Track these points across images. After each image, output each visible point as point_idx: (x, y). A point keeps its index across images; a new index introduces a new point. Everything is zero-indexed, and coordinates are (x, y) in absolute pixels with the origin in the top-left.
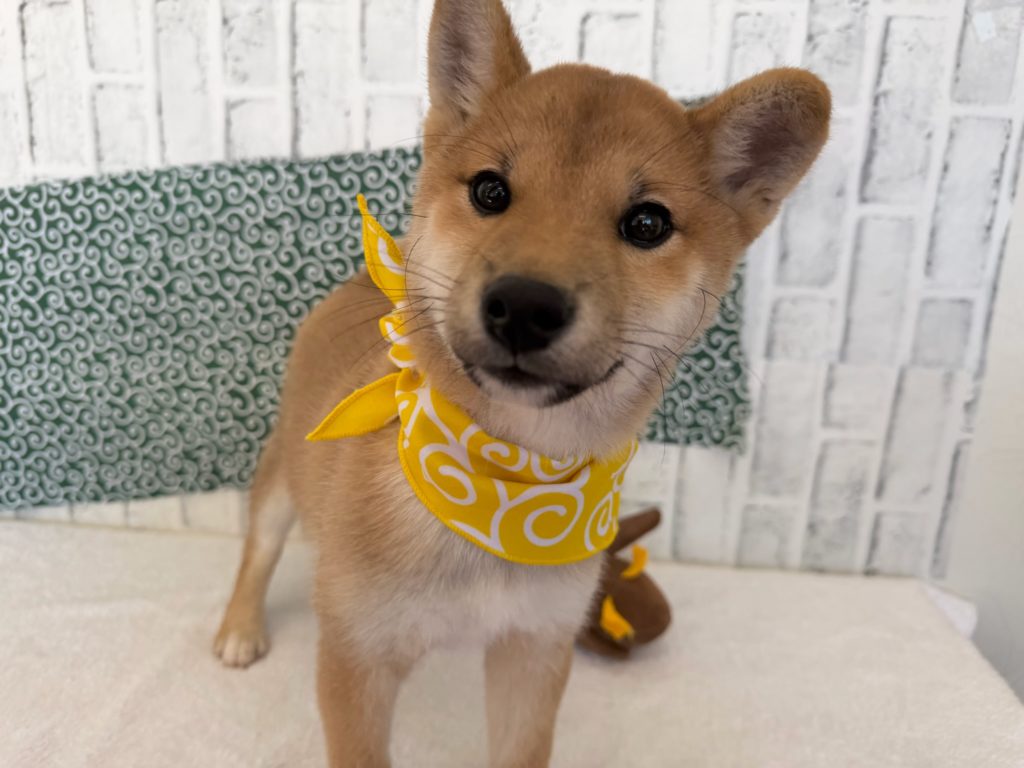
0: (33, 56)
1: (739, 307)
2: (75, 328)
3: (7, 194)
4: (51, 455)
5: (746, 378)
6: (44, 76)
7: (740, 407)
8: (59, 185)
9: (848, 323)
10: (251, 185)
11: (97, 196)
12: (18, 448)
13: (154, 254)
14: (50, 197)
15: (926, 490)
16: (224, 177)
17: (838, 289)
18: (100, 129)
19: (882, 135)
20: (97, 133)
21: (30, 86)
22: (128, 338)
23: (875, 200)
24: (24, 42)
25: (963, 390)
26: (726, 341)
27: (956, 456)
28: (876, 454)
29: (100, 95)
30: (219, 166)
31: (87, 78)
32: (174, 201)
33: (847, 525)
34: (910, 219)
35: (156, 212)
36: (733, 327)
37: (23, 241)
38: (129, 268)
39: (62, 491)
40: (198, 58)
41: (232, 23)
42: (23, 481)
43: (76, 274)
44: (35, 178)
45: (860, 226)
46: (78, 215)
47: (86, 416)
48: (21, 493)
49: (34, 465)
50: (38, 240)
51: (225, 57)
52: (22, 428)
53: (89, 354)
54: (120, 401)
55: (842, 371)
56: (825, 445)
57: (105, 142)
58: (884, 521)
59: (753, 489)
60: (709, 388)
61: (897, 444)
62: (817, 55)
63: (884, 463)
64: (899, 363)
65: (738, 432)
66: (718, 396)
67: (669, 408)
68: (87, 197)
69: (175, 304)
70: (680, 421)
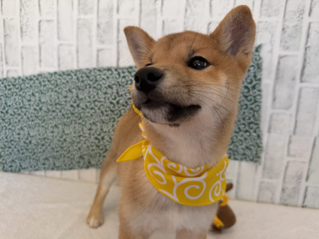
0: (42, 36)
1: (259, 116)
2: (50, 117)
3: (32, 77)
4: (41, 155)
5: (261, 139)
6: (45, 42)
7: (260, 149)
8: (48, 74)
9: (296, 122)
10: (104, 75)
11: (58, 77)
12: (31, 153)
13: (74, 95)
14: (45, 78)
16: (96, 72)
17: (293, 111)
18: (60, 58)
19: (308, 60)
21: (41, 45)
22: (65, 120)
23: (306, 81)
24: (40, 32)
26: (255, 127)
28: (306, 166)
29: (61, 47)
30: (95, 69)
31: (57, 42)
32: (81, 79)
33: (296, 190)
35: (75, 82)
36: (257, 122)
37: (36, 90)
38: (66, 99)
39: (43, 166)
40: (89, 36)
41: (100, 26)
42: (32, 163)
43: (51, 100)
44: (40, 72)
45: (300, 90)
46: (52, 83)
47: (51, 144)
48: (31, 167)
49: (36, 158)
50: (41, 90)
51: (98, 36)
52: (32, 147)
53: (53, 125)
54: (62, 139)
55: (294, 138)
56: (288, 163)
57: (61, 61)
58: (309, 189)
59: (263, 176)
60: (249, 142)
61: (313, 163)
62: (286, 35)
63: (309, 169)
64: (314, 136)
65: (258, 157)
66: (252, 145)
67: (235, 148)
68: (55, 77)
69: (80, 110)
70: (239, 153)
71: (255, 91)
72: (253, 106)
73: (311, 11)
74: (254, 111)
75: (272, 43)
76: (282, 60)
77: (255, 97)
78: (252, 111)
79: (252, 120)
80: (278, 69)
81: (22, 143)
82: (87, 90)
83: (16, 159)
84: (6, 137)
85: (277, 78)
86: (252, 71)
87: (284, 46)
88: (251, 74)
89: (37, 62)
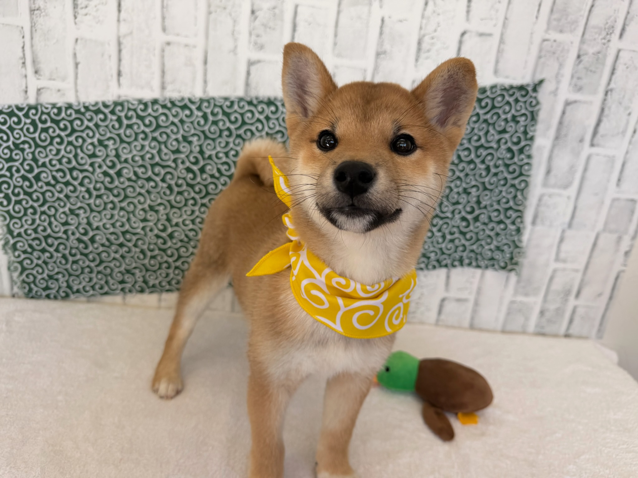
0: (124, 20)
1: (525, 198)
2: (138, 190)
3: (100, 106)
4: (115, 265)
5: (522, 234)
6: (131, 33)
7: (517, 250)
8: (136, 103)
9: (575, 208)
10: (260, 113)
11: (161, 111)
12: (94, 260)
13: (193, 149)
14: (129, 109)
15: (600, 295)
16: (243, 106)
17: (572, 191)
18: (165, 70)
19: (606, 112)
20: (163, 72)
21: (121, 39)
22: (172, 198)
23: (598, 145)
24: (119, 11)
25: (625, 245)
26: (514, 215)
27: (617, 278)
28: (579, 276)
29: (167, 49)
30: (241, 99)
31: (160, 38)
32: (211, 118)
33: (559, 312)
34: (614, 157)
35: (198, 123)
36: (520, 208)
37: (109, 135)
38: (177, 156)
39: (120, 286)
40: (233, 33)
41: (257, 13)
42: (95, 280)
43: (142, 157)
44: (119, 97)
45: (589, 158)
46: (147, 122)
47: (140, 242)
48: (93, 287)
49: (103, 271)
50: (119, 135)
51: (250, 34)
52: (97, 249)
53: (146, 206)
54: (164, 235)
55: (569, 233)
56: (555, 271)
57: (168, 78)
58: (578, 310)
59: (516, 292)
60: (502, 239)
61: (589, 272)
62: (581, 66)
63: (582, 281)
64: (596, 230)
65: (516, 264)
66: (506, 244)
67: (480, 249)
68: (154, 111)
69: (206, 179)
70: (485, 256)
71: (523, 156)
72: (516, 182)
73: (623, 30)
74: (517, 190)
75: (558, 77)
76: (569, 108)
77: (521, 166)
78: (512, 190)
79: (511, 203)
80: (561, 123)
81: (73, 242)
82: (223, 141)
83: (58, 273)
84: (35, 231)
85: (557, 138)
86: (522, 123)
87: (576, 85)
88: (520, 128)
89: (112, 76)
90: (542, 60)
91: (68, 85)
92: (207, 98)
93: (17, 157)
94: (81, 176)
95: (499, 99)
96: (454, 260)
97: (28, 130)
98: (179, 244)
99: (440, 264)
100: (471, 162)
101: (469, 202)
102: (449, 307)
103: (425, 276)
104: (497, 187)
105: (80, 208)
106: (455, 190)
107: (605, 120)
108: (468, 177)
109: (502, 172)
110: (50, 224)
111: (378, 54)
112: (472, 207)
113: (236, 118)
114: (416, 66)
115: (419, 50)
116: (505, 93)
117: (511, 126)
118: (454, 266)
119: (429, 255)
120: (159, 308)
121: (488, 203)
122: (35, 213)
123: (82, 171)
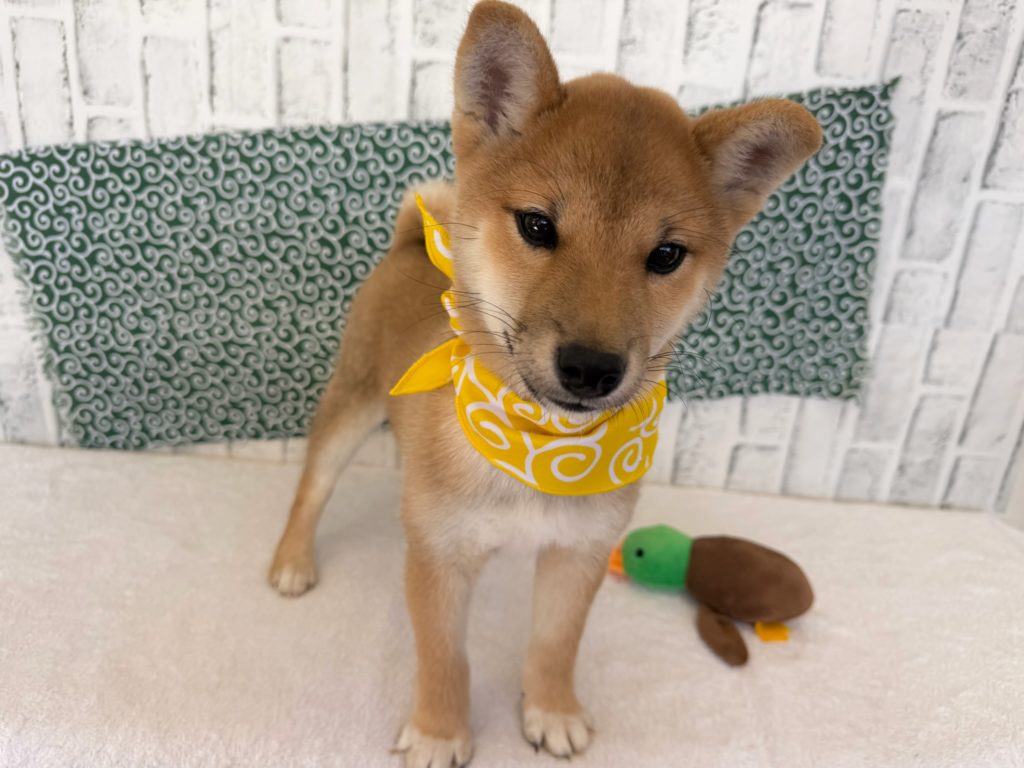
0: (218, 5)
1: (871, 277)
2: (246, 275)
3: (184, 143)
4: (214, 395)
5: (866, 339)
6: (228, 25)
7: (859, 364)
8: (239, 136)
9: (956, 293)
10: (435, 146)
11: (278, 148)
12: (180, 388)
13: (330, 208)
14: (229, 147)
15: (1000, 438)
16: (407, 137)
17: (952, 264)
18: (283, 82)
19: (1008, 129)
20: (280, 87)
21: (214, 36)
22: (299, 287)
23: (995, 186)
26: (853, 306)
28: (964, 408)
29: (286, 48)
30: (402, 126)
31: (273, 31)
32: (356, 157)
33: (931, 467)
35: (337, 166)
36: (862, 294)
37: (198, 189)
38: (305, 220)
39: (223, 429)
40: (388, 19)
42: (184, 420)
43: (251, 223)
44: (213, 128)
45: (979, 209)
46: (257, 166)
47: (251, 359)
48: (181, 431)
49: (197, 405)
50: (214, 189)
51: (415, 19)
52: (185, 369)
53: (259, 301)
54: (288, 346)
55: (945, 335)
56: (922, 399)
57: (288, 95)
58: (963, 463)
59: (857, 435)
60: (833, 347)
61: (982, 399)
62: (964, 53)
63: (970, 415)
64: (993, 330)
65: (857, 386)
66: (840, 355)
67: (797, 364)
68: (267, 149)
69: (350, 257)
70: (805, 376)
71: (865, 208)
72: (856, 250)
74: (857, 264)
75: (924, 72)
76: (944, 125)
77: (863, 225)
78: (849, 264)
79: (848, 287)
80: (930, 150)
81: (148, 360)
82: (376, 193)
83: (127, 409)
84: (92, 342)
85: (924, 175)
86: (864, 152)
87: (955, 85)
88: (860, 160)
89: (201, 95)
90: (897, 45)
91: (134, 112)
92: (348, 126)
93: (61, 228)
94: (158, 255)
95: (825, 112)
96: (754, 383)
97: (76, 184)
98: (313, 361)
99: (730, 389)
100: (780, 218)
101: (777, 285)
102: (746, 459)
103: (706, 409)
104: (823, 259)
105: (158, 306)
106: (755, 266)
107: (1005, 142)
108: (776, 243)
109: (832, 234)
110: (114, 332)
111: (622, 45)
112: (784, 295)
113: (396, 156)
114: (685, 62)
115: (689, 35)
116: (834, 102)
117: (845, 158)
118: (754, 392)
119: (711, 374)
120: (284, 462)
121: (809, 286)
122: (89, 315)
123: (159, 247)
